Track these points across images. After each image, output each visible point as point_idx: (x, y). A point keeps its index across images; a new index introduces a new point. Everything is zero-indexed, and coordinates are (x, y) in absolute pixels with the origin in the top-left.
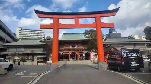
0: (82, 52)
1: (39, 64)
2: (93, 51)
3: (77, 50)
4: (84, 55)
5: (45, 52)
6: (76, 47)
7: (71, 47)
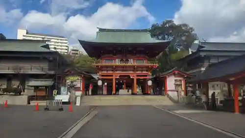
0: (146, 76)
1: (33, 103)
2: (174, 74)
3: (134, 69)
4: (150, 83)
5: (52, 72)
6: (132, 62)
7: (117, 62)
